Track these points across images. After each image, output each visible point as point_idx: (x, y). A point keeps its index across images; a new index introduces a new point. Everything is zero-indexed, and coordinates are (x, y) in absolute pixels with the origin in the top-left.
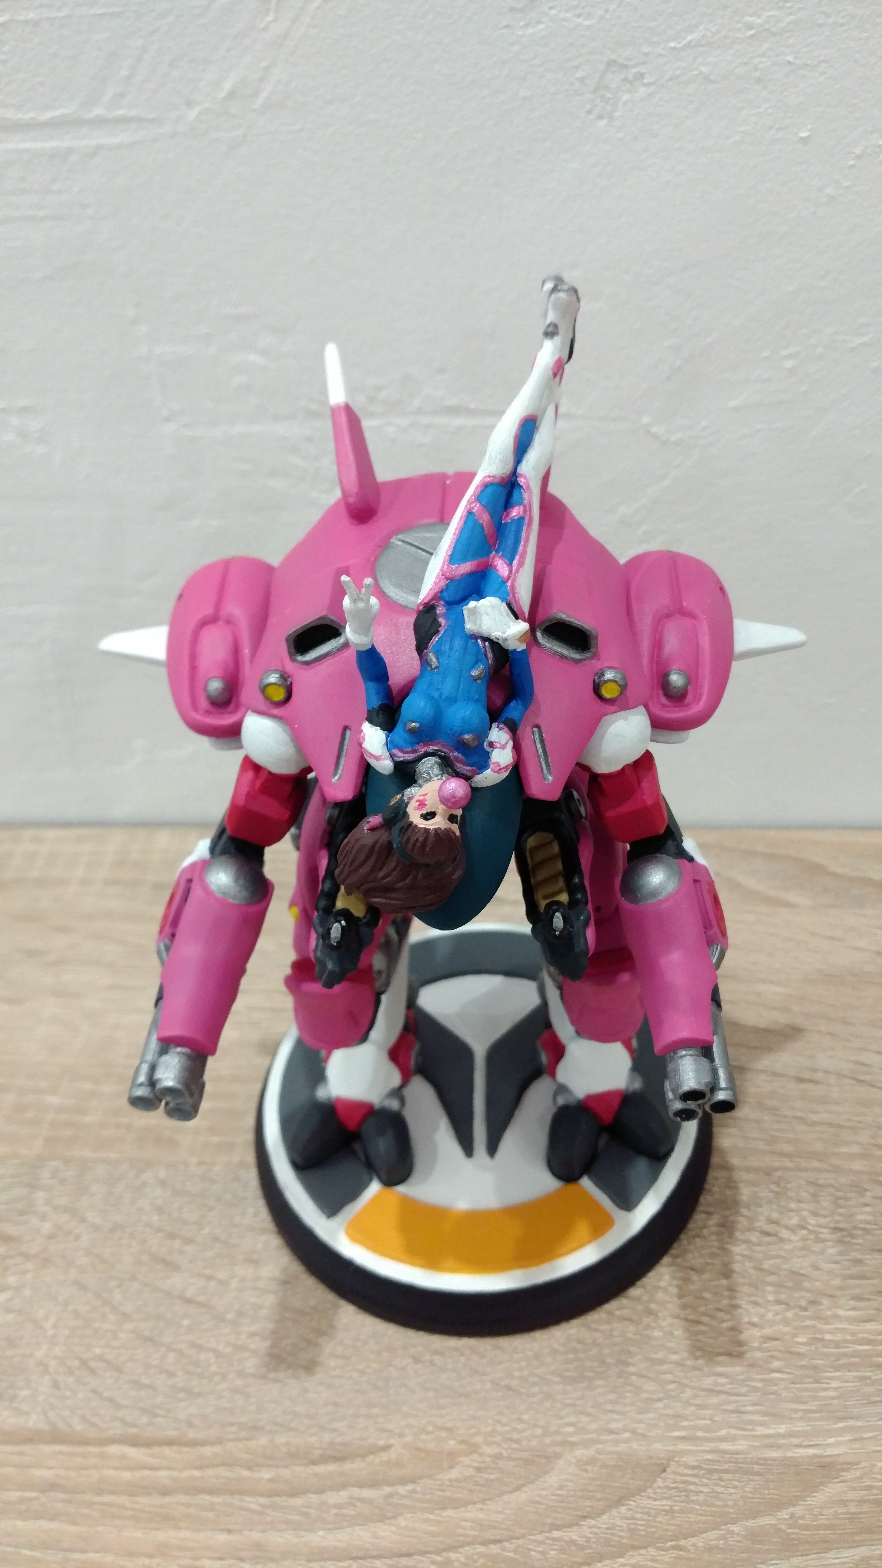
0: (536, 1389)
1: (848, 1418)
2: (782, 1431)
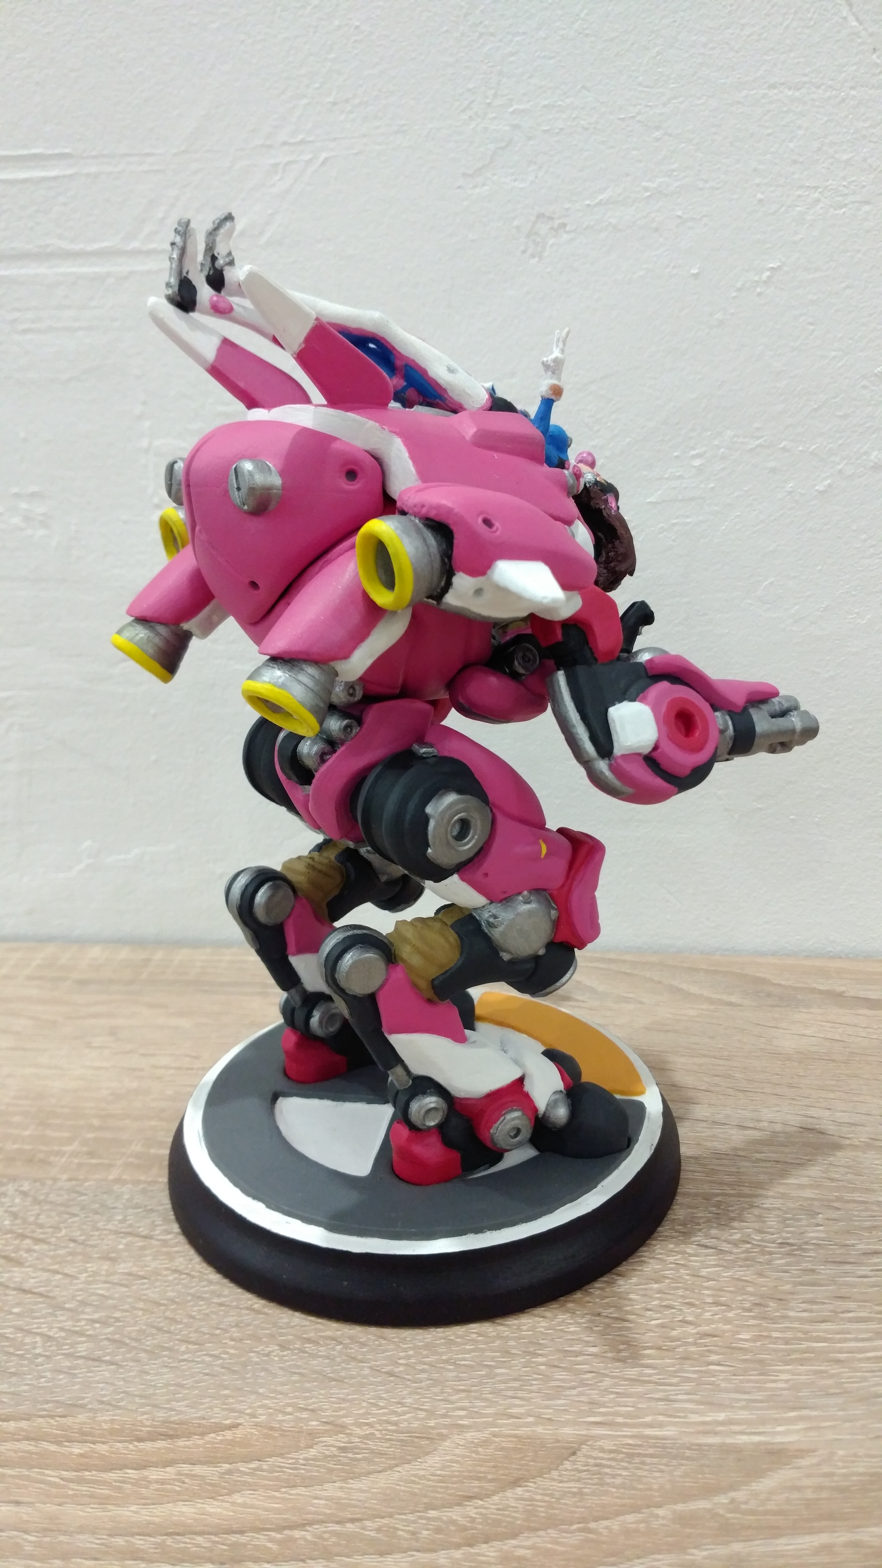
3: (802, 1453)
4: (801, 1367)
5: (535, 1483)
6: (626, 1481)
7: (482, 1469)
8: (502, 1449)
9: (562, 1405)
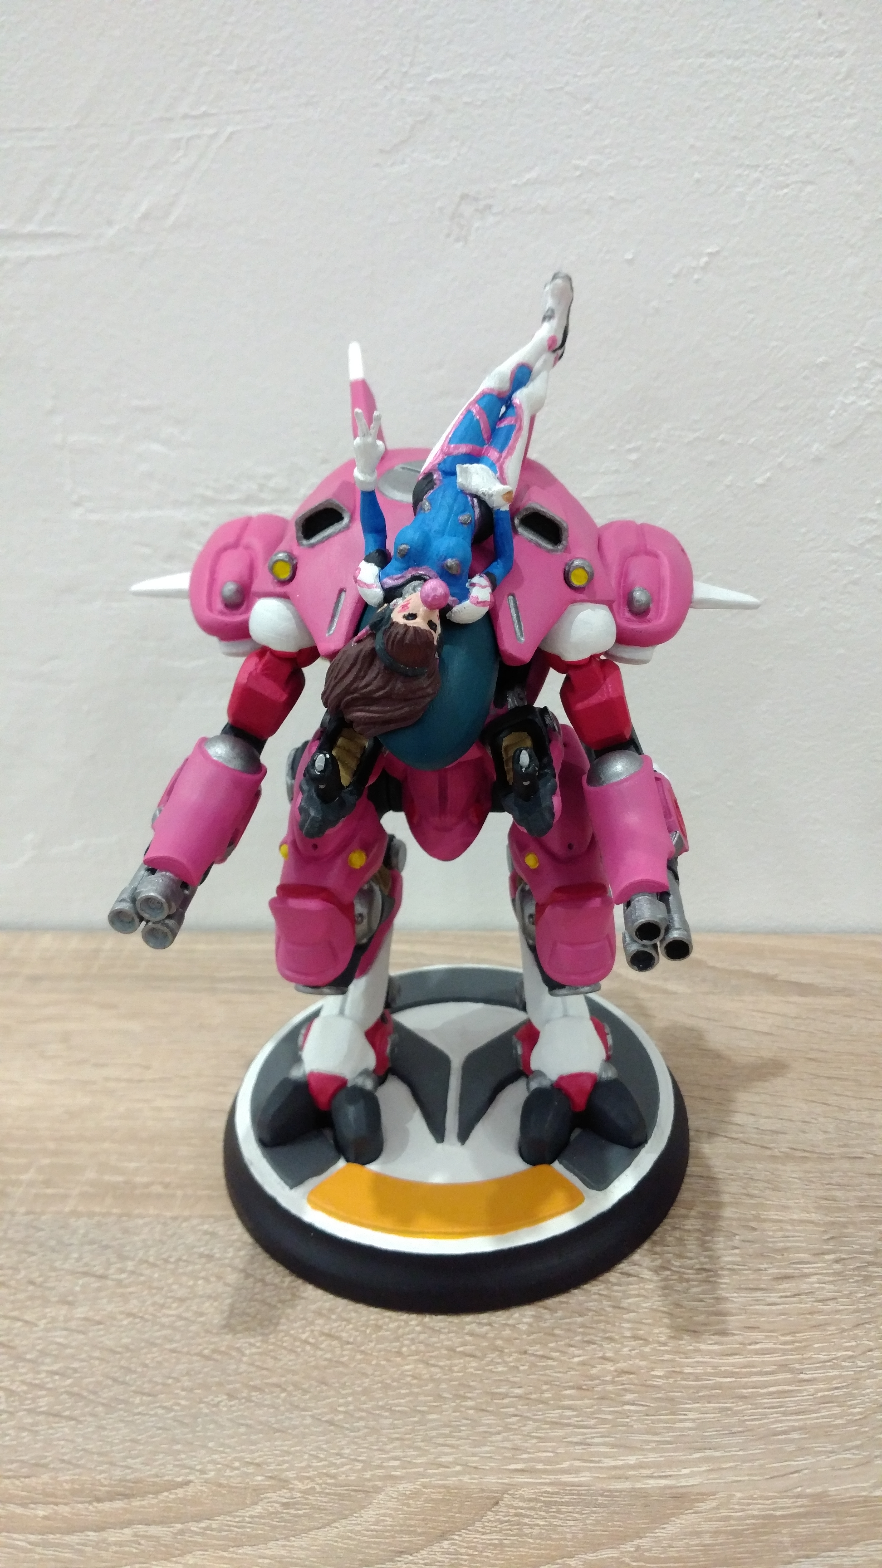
0: (362, 1424)
1: (705, 1449)
2: (632, 1462)
3: (703, 1497)
5: (460, 1535)
6: (543, 1531)
7: (412, 1523)
8: (432, 1500)
9: (488, 1452)
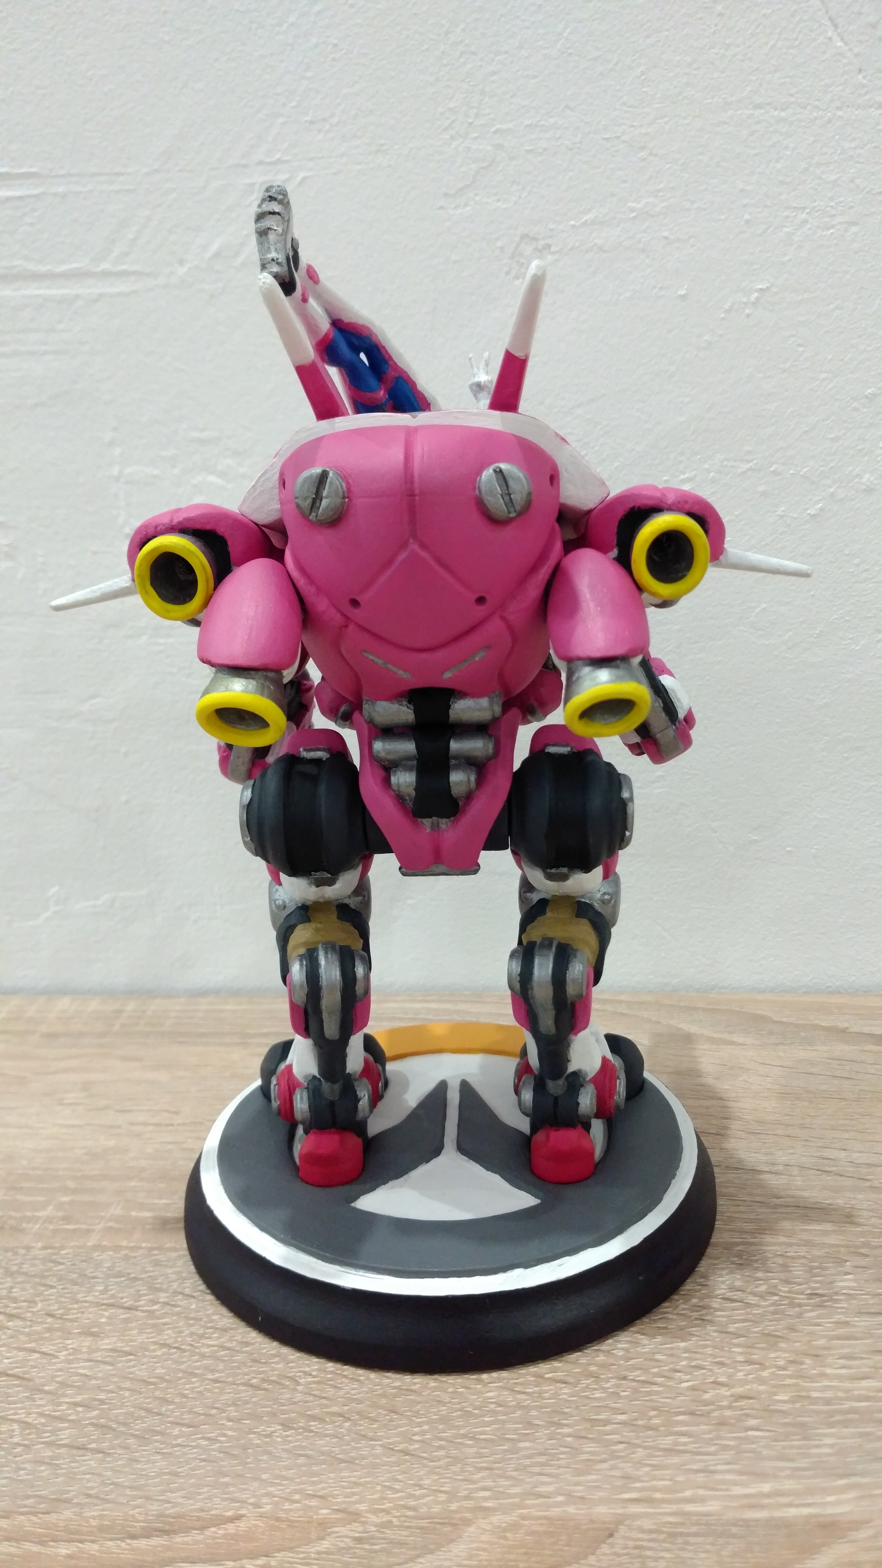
1: (850, 1475)
2: (766, 1490)
3: (856, 1525)
4: (845, 1430)
9: (594, 1481)
